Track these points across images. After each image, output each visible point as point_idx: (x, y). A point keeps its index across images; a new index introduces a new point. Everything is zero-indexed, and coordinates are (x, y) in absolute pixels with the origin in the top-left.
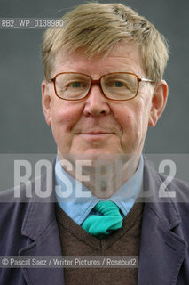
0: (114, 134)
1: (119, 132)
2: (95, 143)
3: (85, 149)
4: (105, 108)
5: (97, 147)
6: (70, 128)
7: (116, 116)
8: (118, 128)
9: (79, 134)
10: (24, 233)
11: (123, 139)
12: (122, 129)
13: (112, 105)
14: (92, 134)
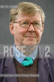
0: (35, 38)
1: (36, 37)
2: (31, 40)
3: (28, 41)
4: (34, 30)
5: (31, 41)
6: (23, 35)
7: (36, 33)
8: (36, 36)
9: (26, 37)
10: (5, 66)
11: (37, 39)
12: (37, 36)
13: (35, 30)
14: (30, 37)
